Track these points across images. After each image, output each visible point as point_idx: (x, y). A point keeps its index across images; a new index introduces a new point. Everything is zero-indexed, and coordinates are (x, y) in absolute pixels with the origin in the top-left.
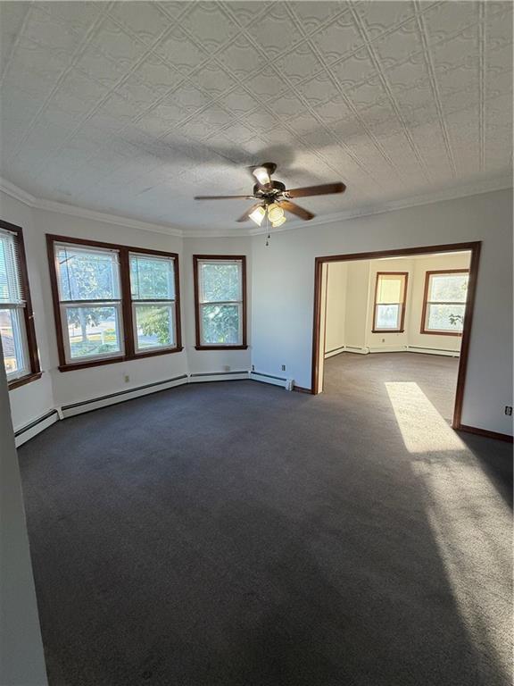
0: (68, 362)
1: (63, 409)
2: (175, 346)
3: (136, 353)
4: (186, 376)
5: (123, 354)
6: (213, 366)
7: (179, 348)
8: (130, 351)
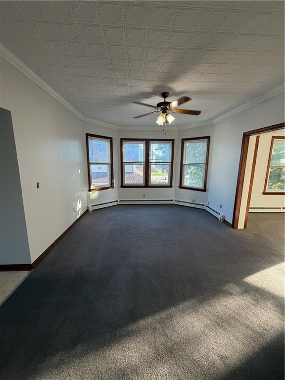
0: (124, 185)
1: (120, 201)
2: (169, 185)
3: (149, 185)
4: (173, 200)
5: (144, 185)
6: (186, 198)
7: (171, 186)
8: (147, 184)
